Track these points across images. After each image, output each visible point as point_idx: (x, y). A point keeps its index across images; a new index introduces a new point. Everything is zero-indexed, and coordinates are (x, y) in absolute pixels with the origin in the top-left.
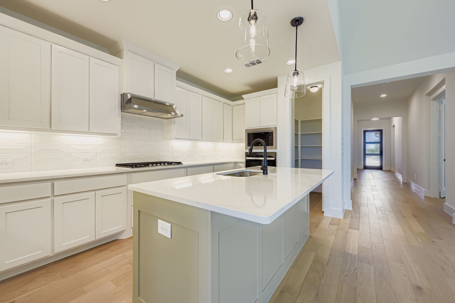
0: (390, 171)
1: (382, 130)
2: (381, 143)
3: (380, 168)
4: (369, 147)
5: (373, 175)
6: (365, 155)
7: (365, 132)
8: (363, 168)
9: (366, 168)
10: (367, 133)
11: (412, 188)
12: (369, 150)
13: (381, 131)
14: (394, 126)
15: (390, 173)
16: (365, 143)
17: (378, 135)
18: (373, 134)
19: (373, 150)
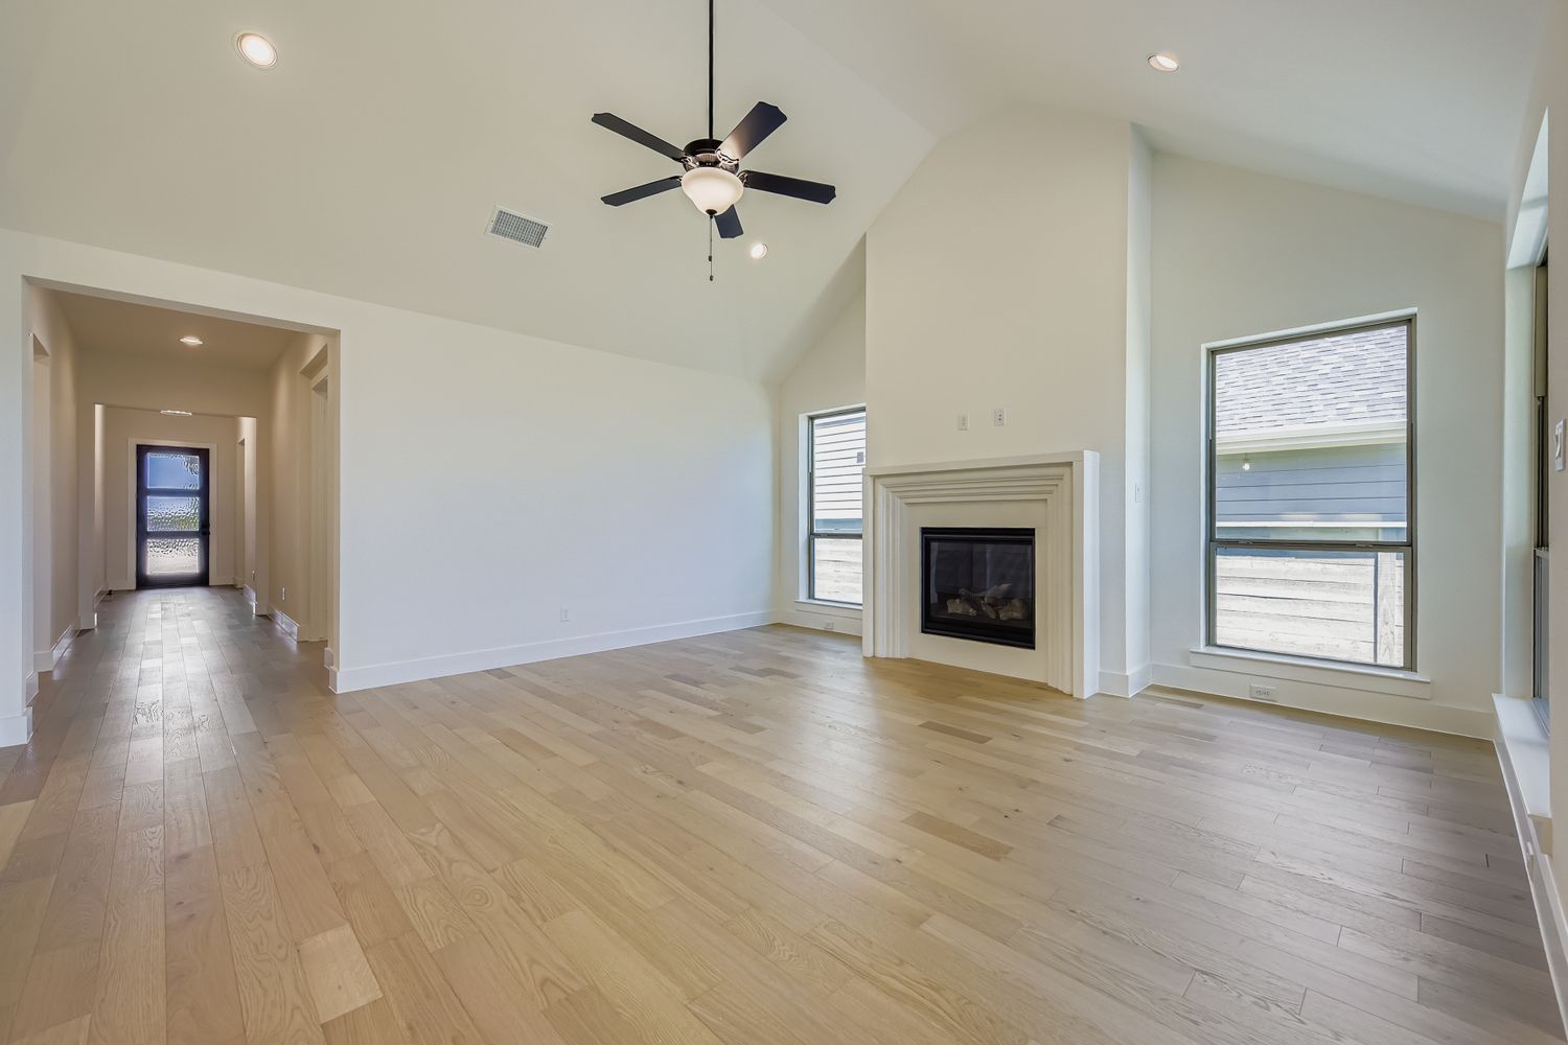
0: (232, 587)
1: (207, 451)
2: (204, 493)
3: (201, 581)
4: (161, 509)
5: (167, 606)
6: (142, 535)
7: (142, 451)
8: (134, 587)
9: (144, 583)
10: (149, 456)
11: (278, 626)
12: (157, 521)
13: (204, 454)
14: (243, 443)
15: (229, 594)
16: (142, 492)
17: (197, 466)
18: (183, 458)
19: (174, 520)
